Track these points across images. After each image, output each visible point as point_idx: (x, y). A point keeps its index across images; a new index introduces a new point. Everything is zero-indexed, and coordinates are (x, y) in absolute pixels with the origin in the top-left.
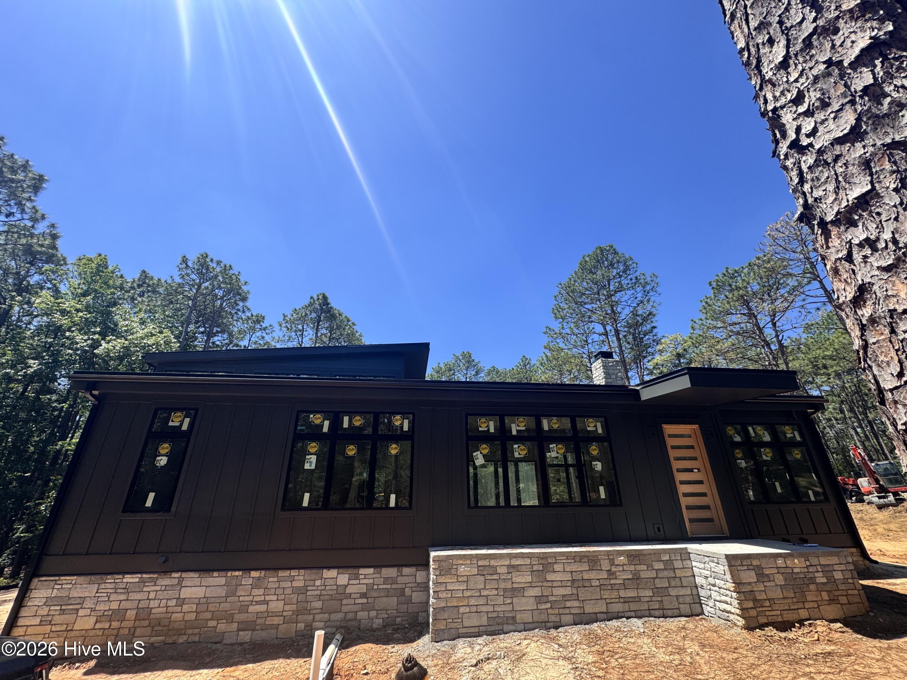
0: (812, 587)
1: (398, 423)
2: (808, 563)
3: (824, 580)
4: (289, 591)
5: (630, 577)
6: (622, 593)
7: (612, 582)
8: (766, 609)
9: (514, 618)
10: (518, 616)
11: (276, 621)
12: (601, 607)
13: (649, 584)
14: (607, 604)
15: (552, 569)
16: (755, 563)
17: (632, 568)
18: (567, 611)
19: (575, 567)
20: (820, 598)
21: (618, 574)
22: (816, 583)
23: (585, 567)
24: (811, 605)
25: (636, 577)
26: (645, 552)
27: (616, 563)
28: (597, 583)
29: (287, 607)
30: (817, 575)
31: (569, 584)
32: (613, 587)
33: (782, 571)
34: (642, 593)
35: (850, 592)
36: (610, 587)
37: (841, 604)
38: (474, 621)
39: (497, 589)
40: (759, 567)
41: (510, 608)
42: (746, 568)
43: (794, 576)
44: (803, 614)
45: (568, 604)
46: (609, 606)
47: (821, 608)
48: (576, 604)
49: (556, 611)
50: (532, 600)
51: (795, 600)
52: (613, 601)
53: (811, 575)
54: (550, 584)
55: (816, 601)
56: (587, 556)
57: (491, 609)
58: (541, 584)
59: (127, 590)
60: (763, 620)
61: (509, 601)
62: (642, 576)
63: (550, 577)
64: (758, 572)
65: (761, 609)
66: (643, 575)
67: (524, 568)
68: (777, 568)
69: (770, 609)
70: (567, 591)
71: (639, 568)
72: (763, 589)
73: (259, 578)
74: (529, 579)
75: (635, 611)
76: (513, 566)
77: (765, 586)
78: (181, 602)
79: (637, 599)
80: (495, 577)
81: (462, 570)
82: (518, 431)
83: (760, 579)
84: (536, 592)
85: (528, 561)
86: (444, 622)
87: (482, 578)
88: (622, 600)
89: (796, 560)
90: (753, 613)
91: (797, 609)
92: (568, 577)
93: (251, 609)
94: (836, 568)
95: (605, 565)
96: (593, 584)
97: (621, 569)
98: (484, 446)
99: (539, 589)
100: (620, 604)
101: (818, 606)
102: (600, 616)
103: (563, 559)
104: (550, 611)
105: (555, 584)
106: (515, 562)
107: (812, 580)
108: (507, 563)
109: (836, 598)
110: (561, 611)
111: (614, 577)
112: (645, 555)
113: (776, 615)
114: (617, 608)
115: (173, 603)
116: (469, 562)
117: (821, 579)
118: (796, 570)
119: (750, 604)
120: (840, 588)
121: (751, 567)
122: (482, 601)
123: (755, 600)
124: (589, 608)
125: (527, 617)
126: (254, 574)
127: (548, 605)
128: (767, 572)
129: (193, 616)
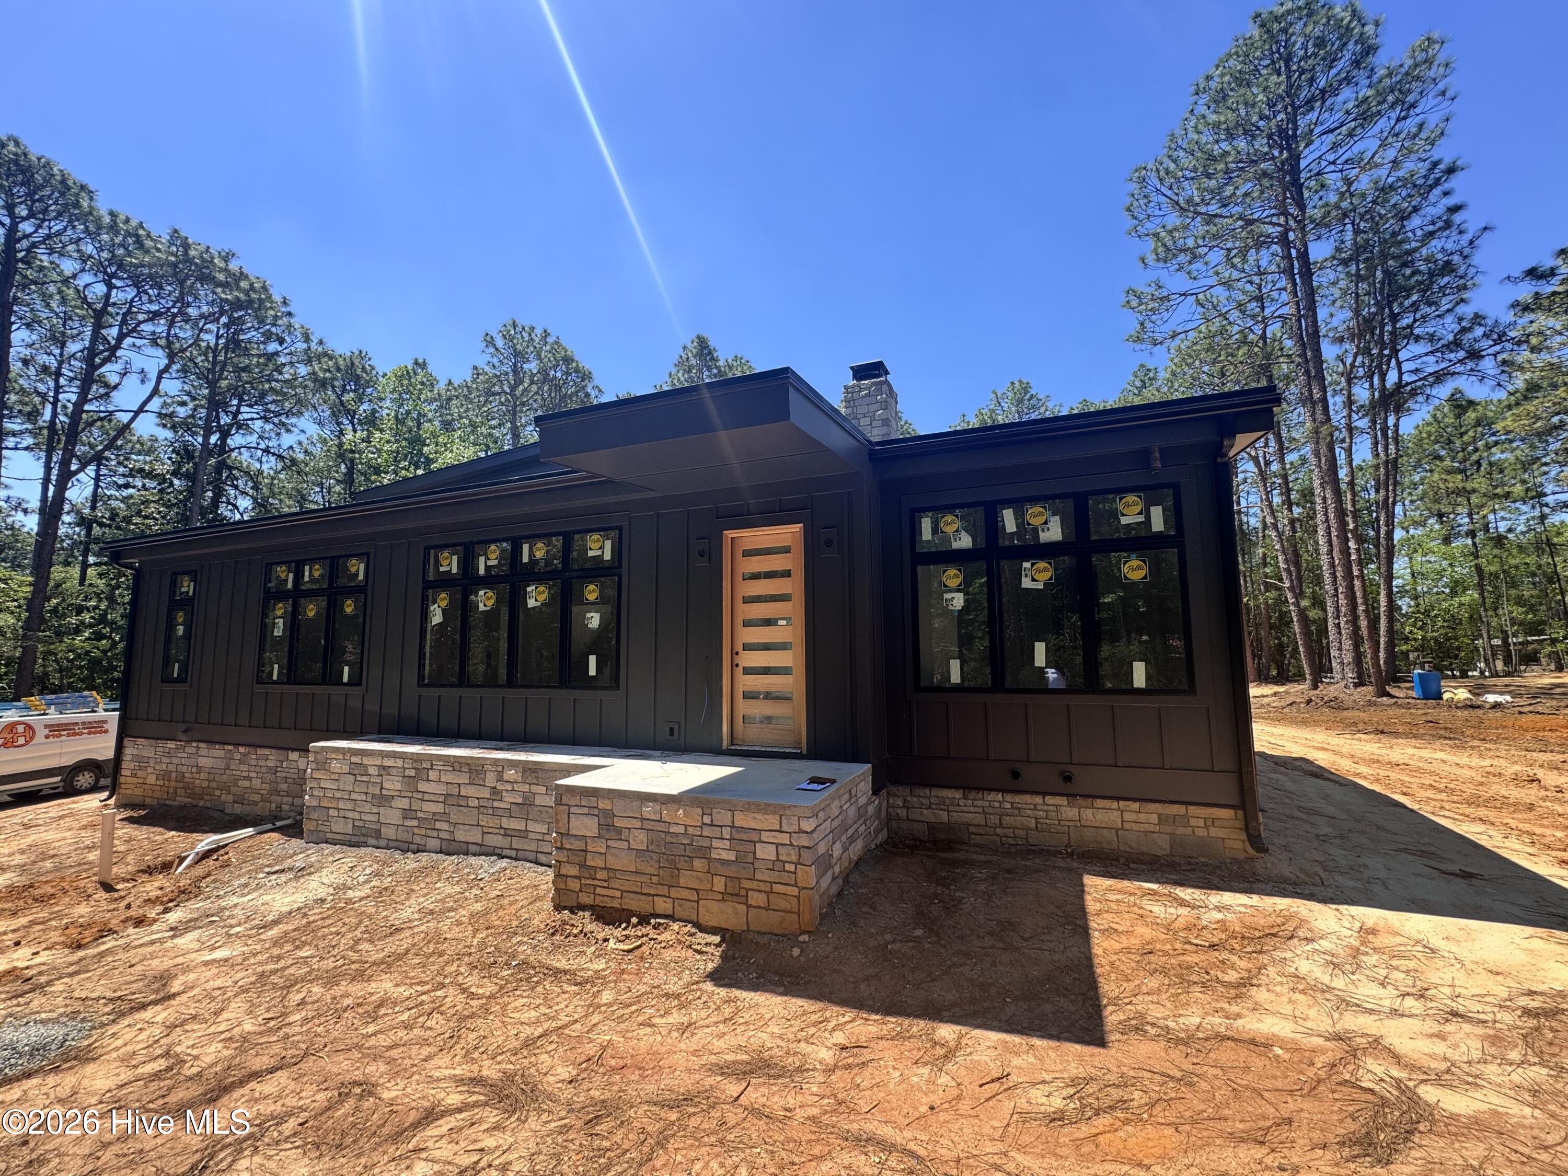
0: (698, 864)
1: (353, 570)
2: (707, 820)
3: (732, 856)
4: (264, 770)
5: (520, 801)
6: (505, 823)
7: (496, 804)
8: (599, 883)
9: (378, 831)
10: (383, 830)
11: (256, 798)
12: (474, 836)
13: (544, 815)
14: (483, 833)
15: (425, 777)
16: (604, 804)
17: (526, 788)
18: (435, 834)
19: (450, 777)
20: (708, 887)
21: (504, 794)
22: (709, 860)
23: (464, 778)
24: (685, 894)
25: (528, 803)
26: (547, 767)
27: (506, 778)
28: (475, 803)
29: (264, 786)
30: (716, 843)
31: (441, 799)
32: (495, 811)
33: (649, 826)
34: (532, 826)
35: (778, 888)
36: (490, 812)
37: (749, 906)
38: (340, 827)
39: (366, 793)
40: (610, 814)
41: (373, 818)
42: (586, 810)
43: (668, 839)
44: (662, 905)
45: (438, 825)
46: (487, 837)
47: (701, 902)
48: (445, 826)
49: (423, 832)
50: (398, 813)
51: (655, 879)
52: (490, 830)
53: (705, 843)
54: (420, 796)
55: (697, 891)
56: (468, 764)
57: (357, 816)
58: (410, 794)
59: (169, 754)
60: (585, 899)
61: (375, 810)
62: (537, 802)
63: (422, 786)
64: (602, 821)
65: (590, 882)
66: (539, 801)
67: (394, 771)
68: (643, 819)
69: (605, 884)
70: (439, 808)
71: (535, 789)
72: (603, 851)
73: (244, 755)
74: (398, 786)
75: (517, 850)
76: (383, 768)
77: (608, 847)
78: (200, 769)
79: (522, 834)
80: (365, 778)
81: (335, 766)
82: (488, 568)
83: (603, 833)
84: (404, 803)
85: (400, 763)
86: (314, 823)
87: (352, 778)
88: (502, 832)
89: (681, 811)
90: (574, 885)
91: (653, 895)
92: (442, 789)
93: (240, 783)
94: (765, 836)
95: (491, 779)
96: (470, 804)
97: (509, 787)
98: (443, 595)
99: (407, 800)
100: (500, 837)
101: (699, 899)
102: (472, 848)
103: (439, 765)
104: (416, 831)
105: (426, 797)
106: (387, 762)
107: (704, 853)
108: (378, 762)
109: (743, 892)
110: (429, 833)
111: (499, 797)
112: (546, 771)
113: (612, 898)
114: (495, 840)
115: (194, 770)
116: (341, 757)
117: (723, 851)
118: (673, 829)
119: (573, 871)
120: (759, 876)
121: (596, 812)
122: (349, 806)
123: (583, 866)
124: (460, 835)
125: (389, 832)
126: (242, 749)
127: (415, 823)
128: (618, 823)
129: (205, 784)
